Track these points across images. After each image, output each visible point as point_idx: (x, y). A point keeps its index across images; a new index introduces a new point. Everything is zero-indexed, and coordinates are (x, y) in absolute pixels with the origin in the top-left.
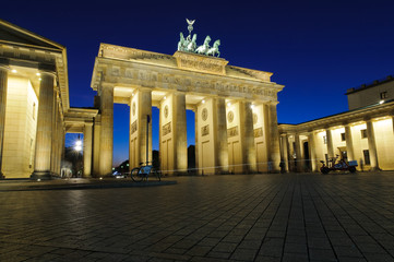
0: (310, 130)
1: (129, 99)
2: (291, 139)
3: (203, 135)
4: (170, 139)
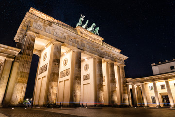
0: (142, 82)
2: (130, 86)
3: (84, 80)
4: (68, 80)
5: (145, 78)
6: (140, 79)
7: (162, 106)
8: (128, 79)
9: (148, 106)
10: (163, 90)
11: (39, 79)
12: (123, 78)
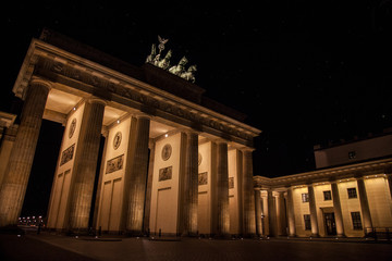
0: (288, 185)
1: (66, 116)
2: (264, 193)
3: (161, 179)
4: (120, 179)
5: (293, 177)
6: (283, 179)
7: (322, 235)
8: (259, 179)
9: (295, 236)
10: (327, 202)
11: (60, 176)
12: (247, 176)
